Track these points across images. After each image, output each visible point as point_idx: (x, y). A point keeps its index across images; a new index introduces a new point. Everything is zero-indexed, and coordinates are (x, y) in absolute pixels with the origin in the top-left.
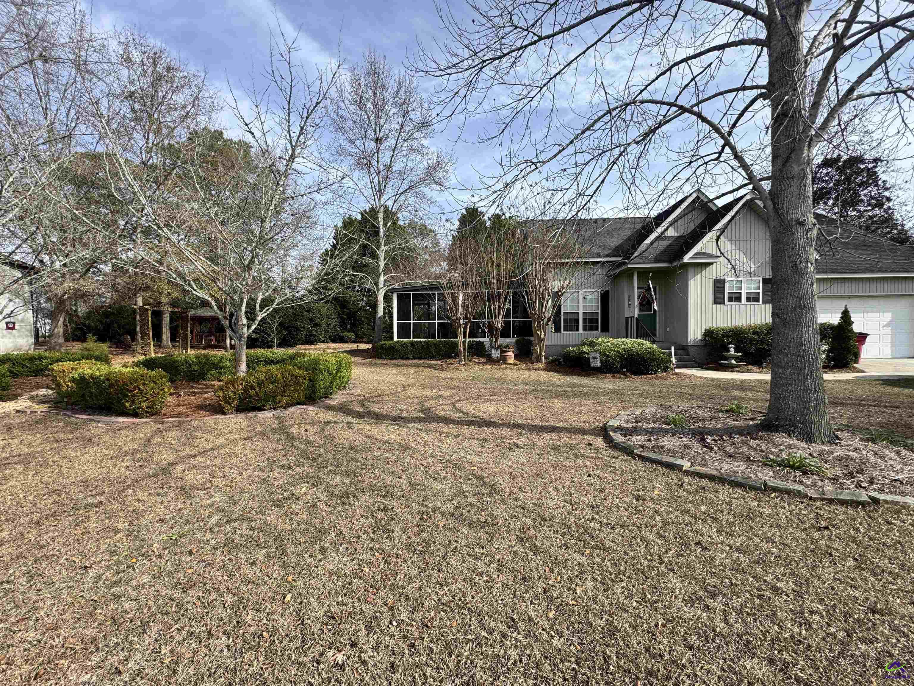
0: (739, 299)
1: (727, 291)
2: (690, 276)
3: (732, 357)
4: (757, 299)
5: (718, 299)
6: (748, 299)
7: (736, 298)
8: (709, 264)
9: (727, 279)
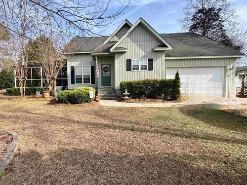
0: (138, 69)
1: (132, 65)
2: (116, 58)
3: (126, 95)
4: (146, 69)
5: (129, 68)
6: (142, 69)
7: (136, 68)
8: (124, 53)
9: (132, 59)
